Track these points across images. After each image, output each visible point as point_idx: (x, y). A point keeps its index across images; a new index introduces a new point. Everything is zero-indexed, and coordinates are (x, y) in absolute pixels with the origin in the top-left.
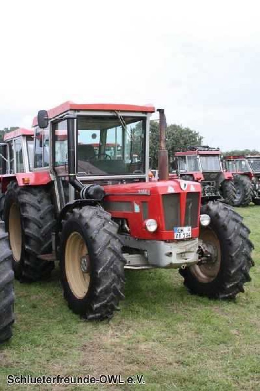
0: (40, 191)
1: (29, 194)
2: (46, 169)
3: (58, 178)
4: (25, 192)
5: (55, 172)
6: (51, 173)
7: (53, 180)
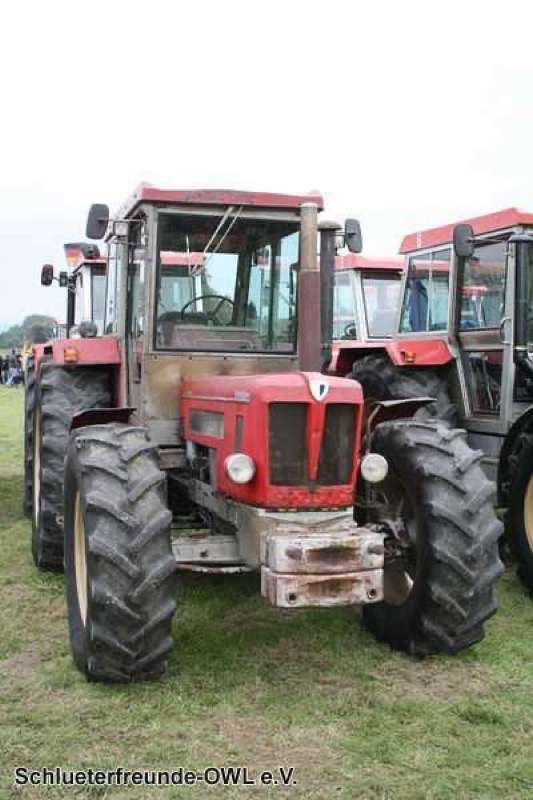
0: (431, 378)
1: (413, 381)
2: (438, 335)
3: (464, 353)
4: (403, 377)
5: (458, 342)
6: (450, 342)
7: (455, 356)
